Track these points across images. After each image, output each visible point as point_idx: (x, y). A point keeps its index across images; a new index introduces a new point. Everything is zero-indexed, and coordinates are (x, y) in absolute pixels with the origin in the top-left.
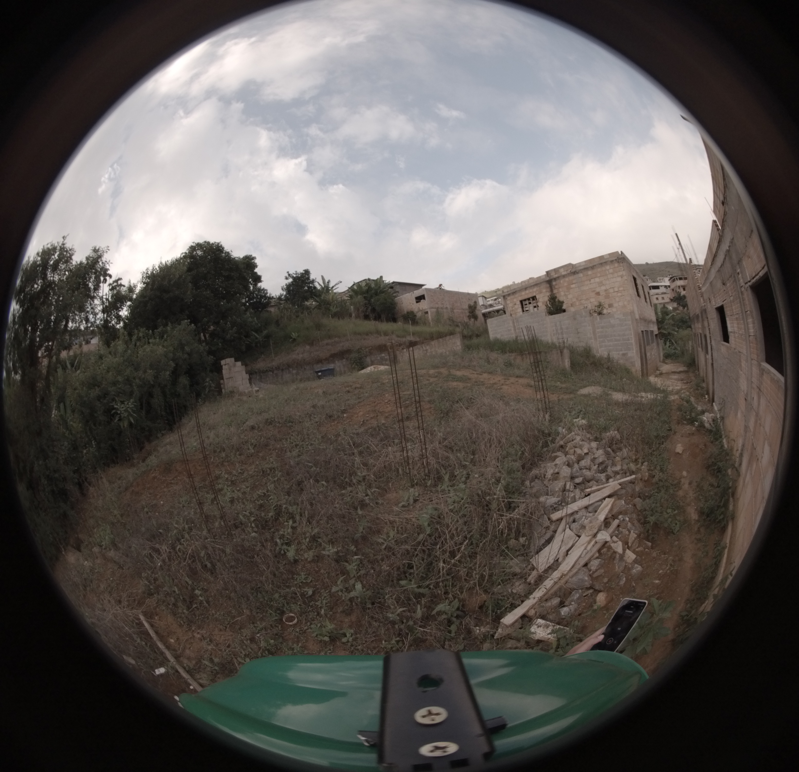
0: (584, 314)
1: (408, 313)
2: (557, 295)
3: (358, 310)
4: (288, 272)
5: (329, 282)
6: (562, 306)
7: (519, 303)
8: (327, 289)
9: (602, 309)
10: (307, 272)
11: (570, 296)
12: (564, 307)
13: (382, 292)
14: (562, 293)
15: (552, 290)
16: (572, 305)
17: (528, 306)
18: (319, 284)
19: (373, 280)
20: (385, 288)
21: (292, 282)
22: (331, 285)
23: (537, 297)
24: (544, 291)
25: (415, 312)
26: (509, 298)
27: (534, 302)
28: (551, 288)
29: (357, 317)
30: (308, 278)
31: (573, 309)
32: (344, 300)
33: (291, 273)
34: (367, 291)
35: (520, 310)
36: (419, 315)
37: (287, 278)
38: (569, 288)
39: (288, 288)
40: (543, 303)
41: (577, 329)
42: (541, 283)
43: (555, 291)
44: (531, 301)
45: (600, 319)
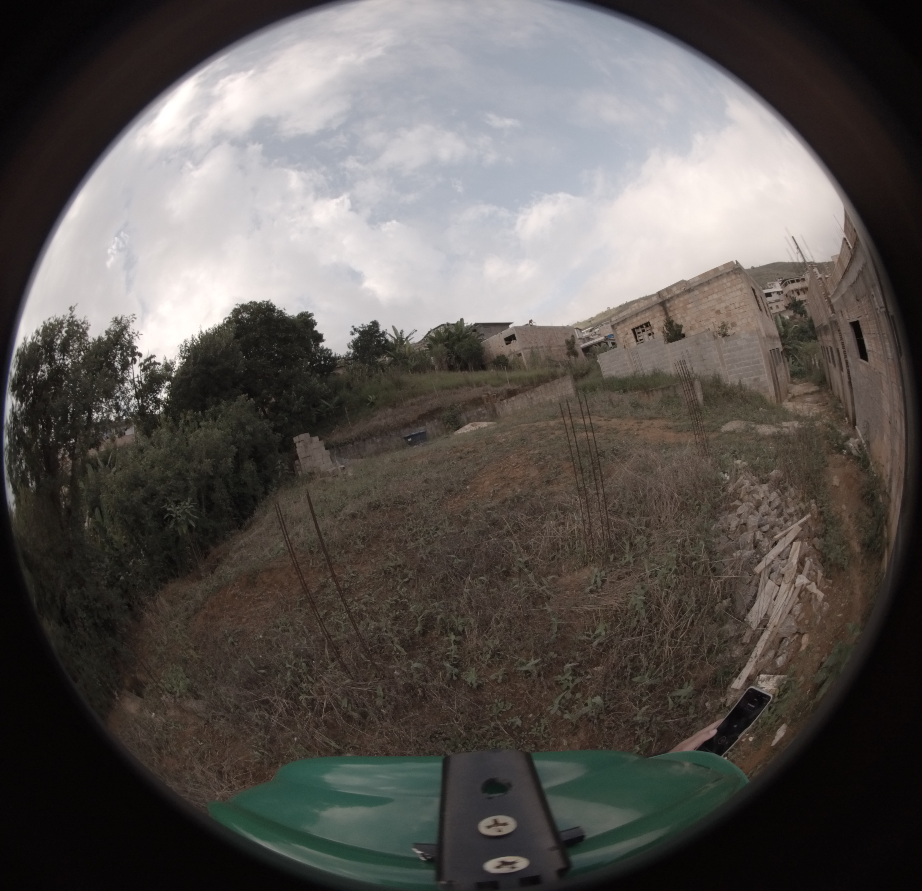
0: (707, 337)
1: (498, 357)
2: (674, 318)
3: (441, 361)
4: (353, 326)
5: (402, 332)
6: (681, 331)
7: (631, 332)
8: (400, 340)
9: (727, 330)
10: (375, 324)
11: (688, 318)
12: (683, 332)
13: (465, 337)
14: (679, 316)
15: (666, 314)
16: (691, 328)
17: (641, 334)
18: (391, 336)
19: (453, 325)
20: (468, 332)
21: (359, 337)
22: (405, 336)
23: (651, 323)
24: (658, 315)
25: (506, 356)
26: (618, 328)
27: (648, 328)
28: (666, 311)
29: (441, 369)
30: (377, 331)
31: (692, 333)
32: (423, 351)
33: (356, 326)
34: (448, 338)
35: (633, 340)
36: (511, 358)
37: (352, 334)
38: (685, 309)
39: (356, 345)
40: (659, 329)
41: (702, 356)
42: (653, 306)
43: (670, 314)
44: (645, 328)
45: (726, 341)
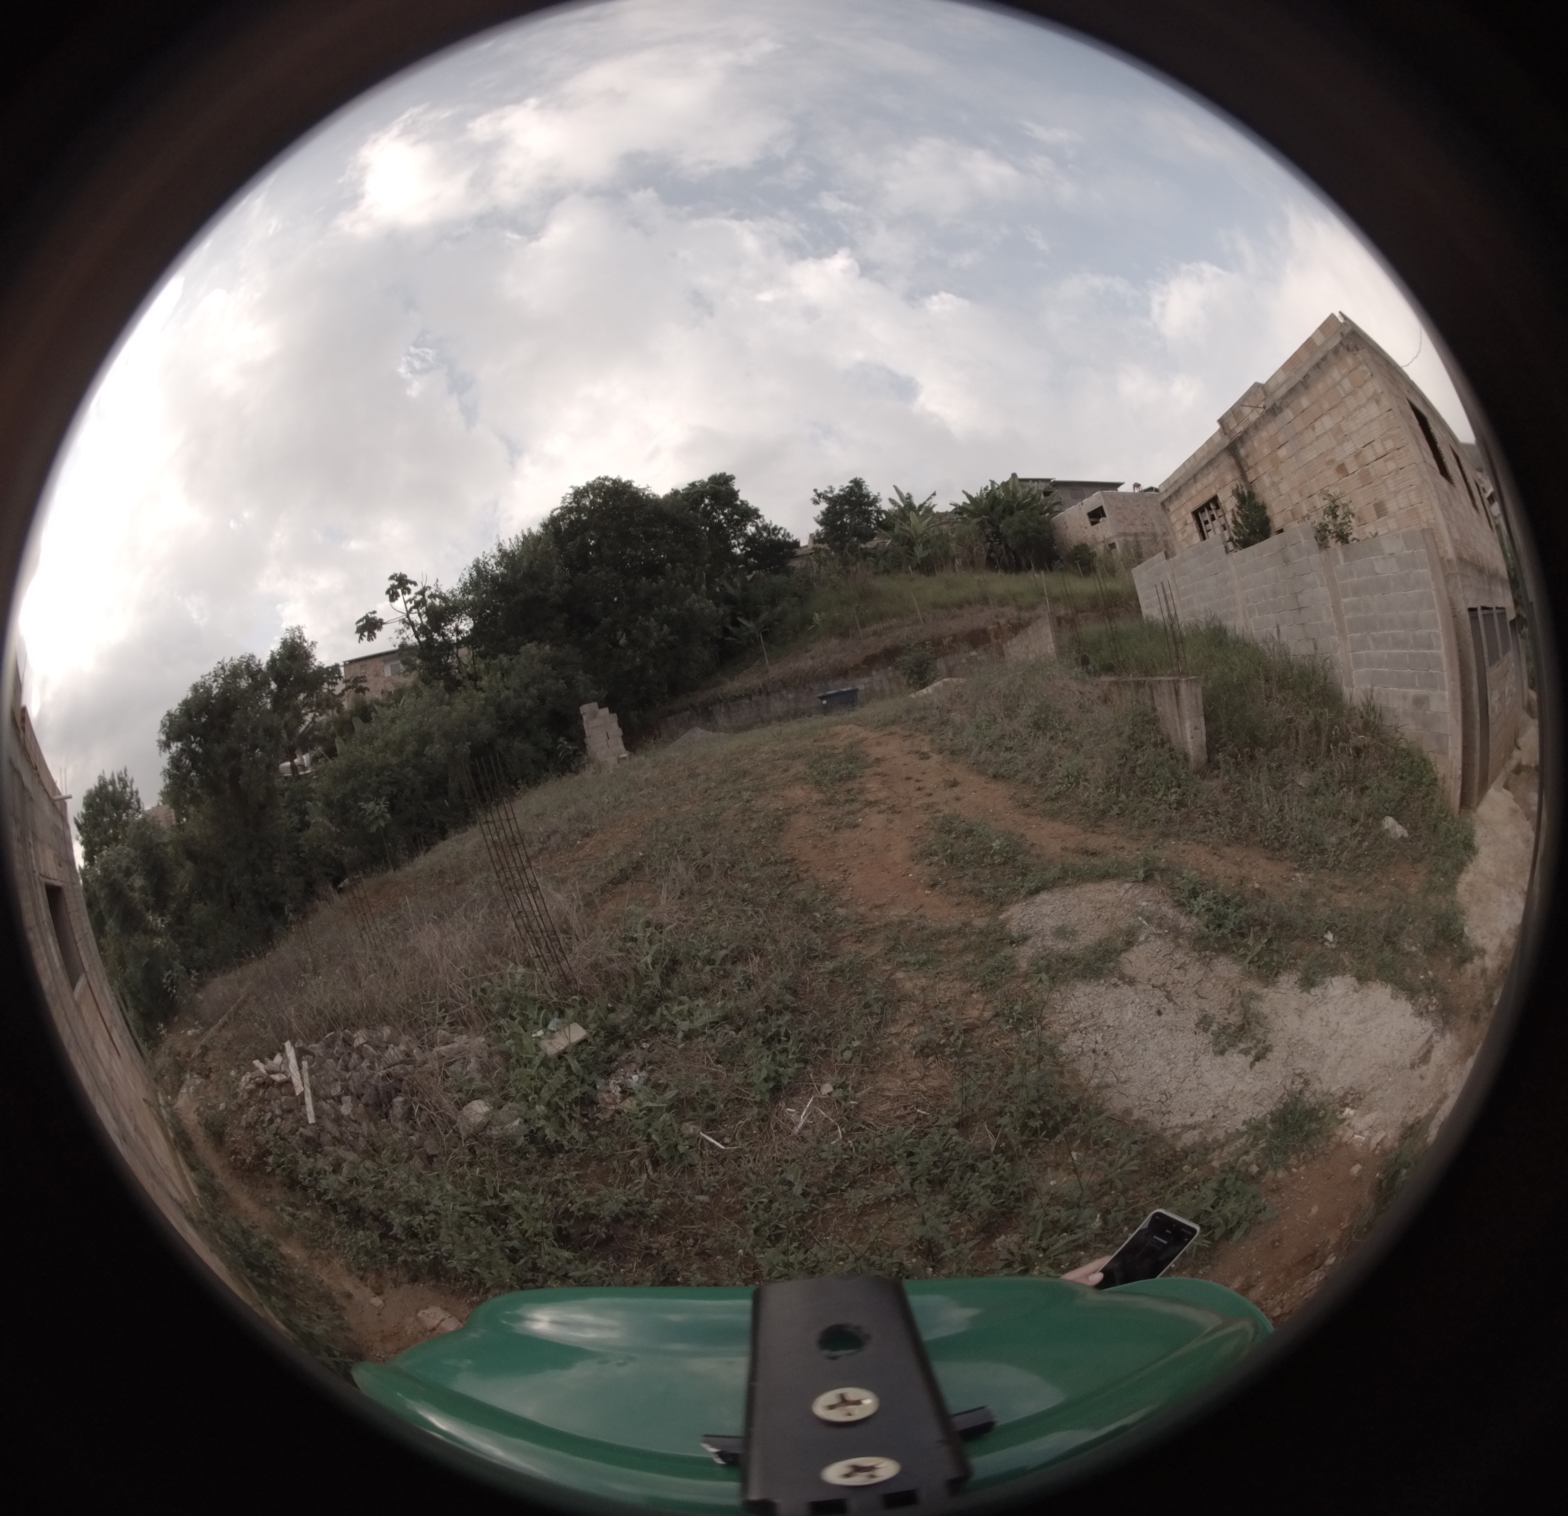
1: (1076, 548)
3: (971, 550)
4: (815, 490)
8: (910, 509)
10: (857, 484)
11: (1284, 487)
13: (1021, 507)
14: (1266, 480)
15: (1244, 476)
16: (1294, 515)
18: (891, 502)
19: (1001, 485)
21: (829, 508)
22: (917, 502)
23: (1221, 499)
24: (1228, 477)
25: (1089, 544)
28: (1241, 467)
33: (820, 490)
34: (992, 508)
36: (1100, 549)
37: (816, 502)
44: (1214, 512)
45: (1347, 557)
